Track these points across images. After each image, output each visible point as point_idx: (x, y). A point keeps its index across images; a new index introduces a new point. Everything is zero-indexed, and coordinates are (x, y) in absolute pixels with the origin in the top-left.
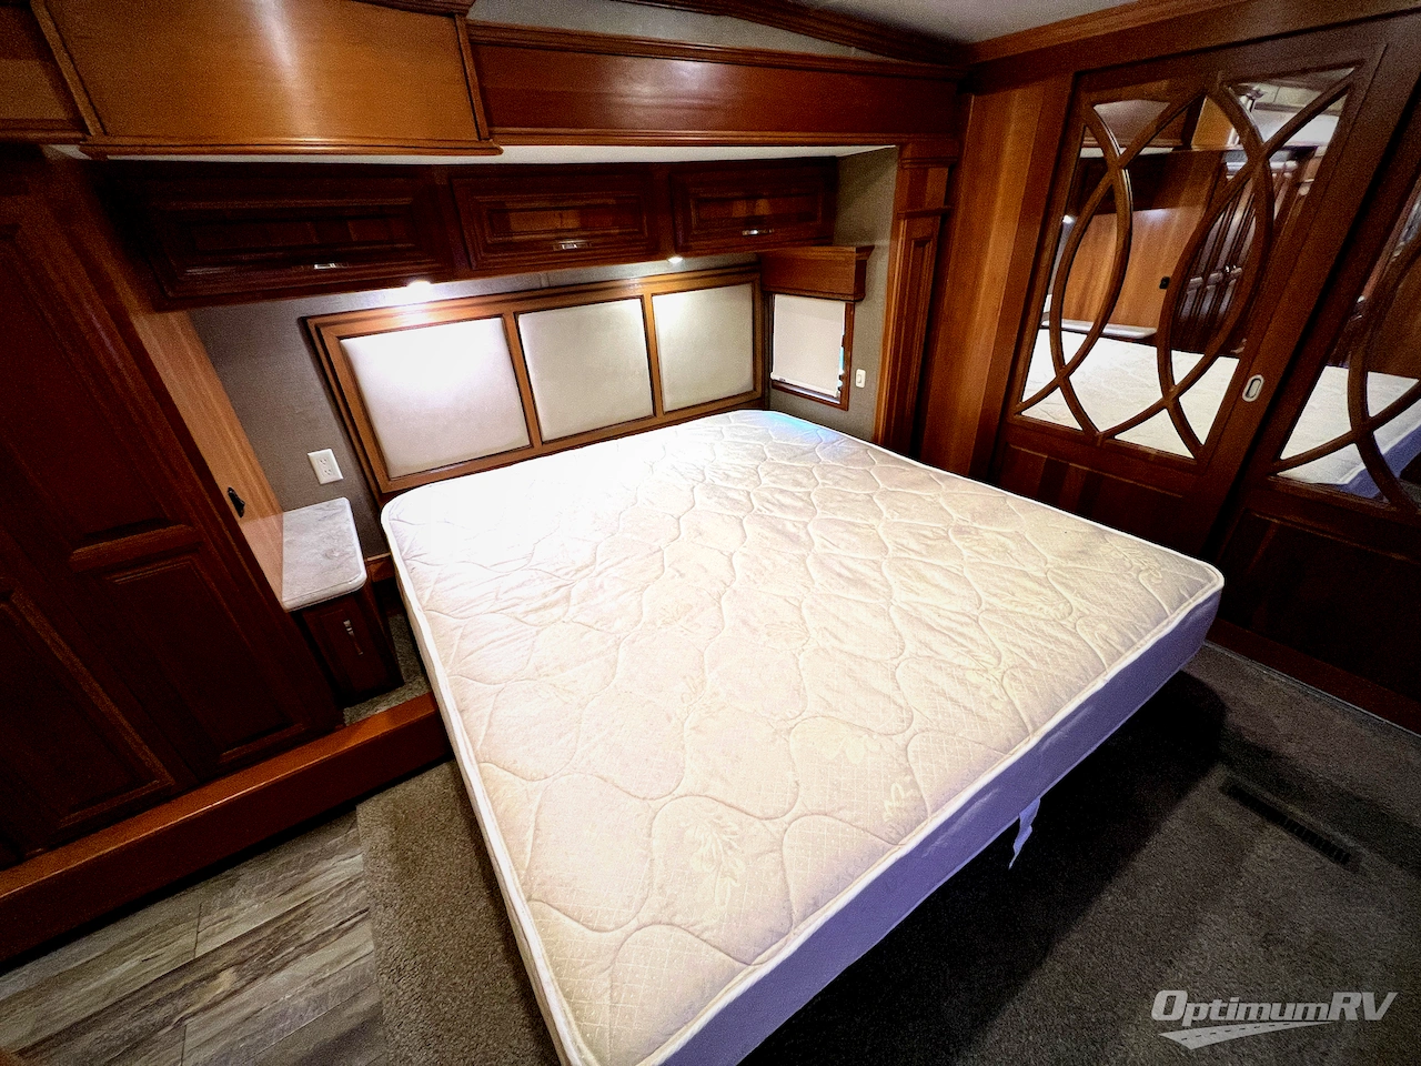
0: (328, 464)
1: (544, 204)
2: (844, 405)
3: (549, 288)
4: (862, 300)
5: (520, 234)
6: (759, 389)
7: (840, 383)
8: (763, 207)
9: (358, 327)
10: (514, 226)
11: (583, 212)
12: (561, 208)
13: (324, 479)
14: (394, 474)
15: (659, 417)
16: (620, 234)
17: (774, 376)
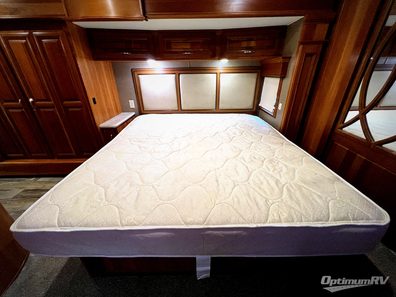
0: (132, 104)
1: (181, 41)
2: (274, 116)
3: (190, 68)
4: (285, 77)
5: (173, 49)
6: (255, 109)
7: (274, 108)
8: (253, 44)
9: (142, 73)
10: (172, 47)
11: (193, 44)
12: (186, 43)
13: (131, 107)
14: (145, 110)
15: (217, 110)
16: (203, 51)
17: (260, 105)
